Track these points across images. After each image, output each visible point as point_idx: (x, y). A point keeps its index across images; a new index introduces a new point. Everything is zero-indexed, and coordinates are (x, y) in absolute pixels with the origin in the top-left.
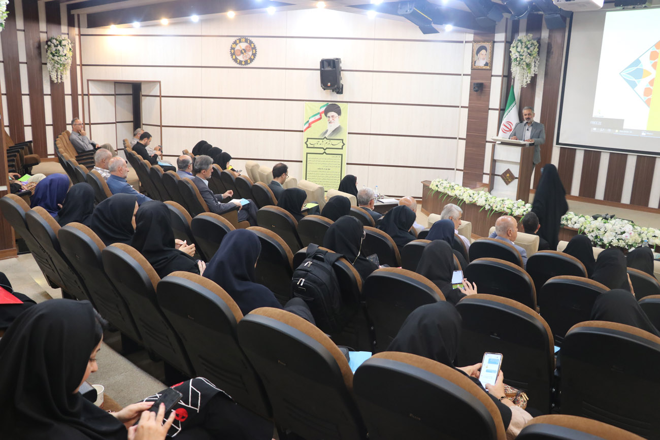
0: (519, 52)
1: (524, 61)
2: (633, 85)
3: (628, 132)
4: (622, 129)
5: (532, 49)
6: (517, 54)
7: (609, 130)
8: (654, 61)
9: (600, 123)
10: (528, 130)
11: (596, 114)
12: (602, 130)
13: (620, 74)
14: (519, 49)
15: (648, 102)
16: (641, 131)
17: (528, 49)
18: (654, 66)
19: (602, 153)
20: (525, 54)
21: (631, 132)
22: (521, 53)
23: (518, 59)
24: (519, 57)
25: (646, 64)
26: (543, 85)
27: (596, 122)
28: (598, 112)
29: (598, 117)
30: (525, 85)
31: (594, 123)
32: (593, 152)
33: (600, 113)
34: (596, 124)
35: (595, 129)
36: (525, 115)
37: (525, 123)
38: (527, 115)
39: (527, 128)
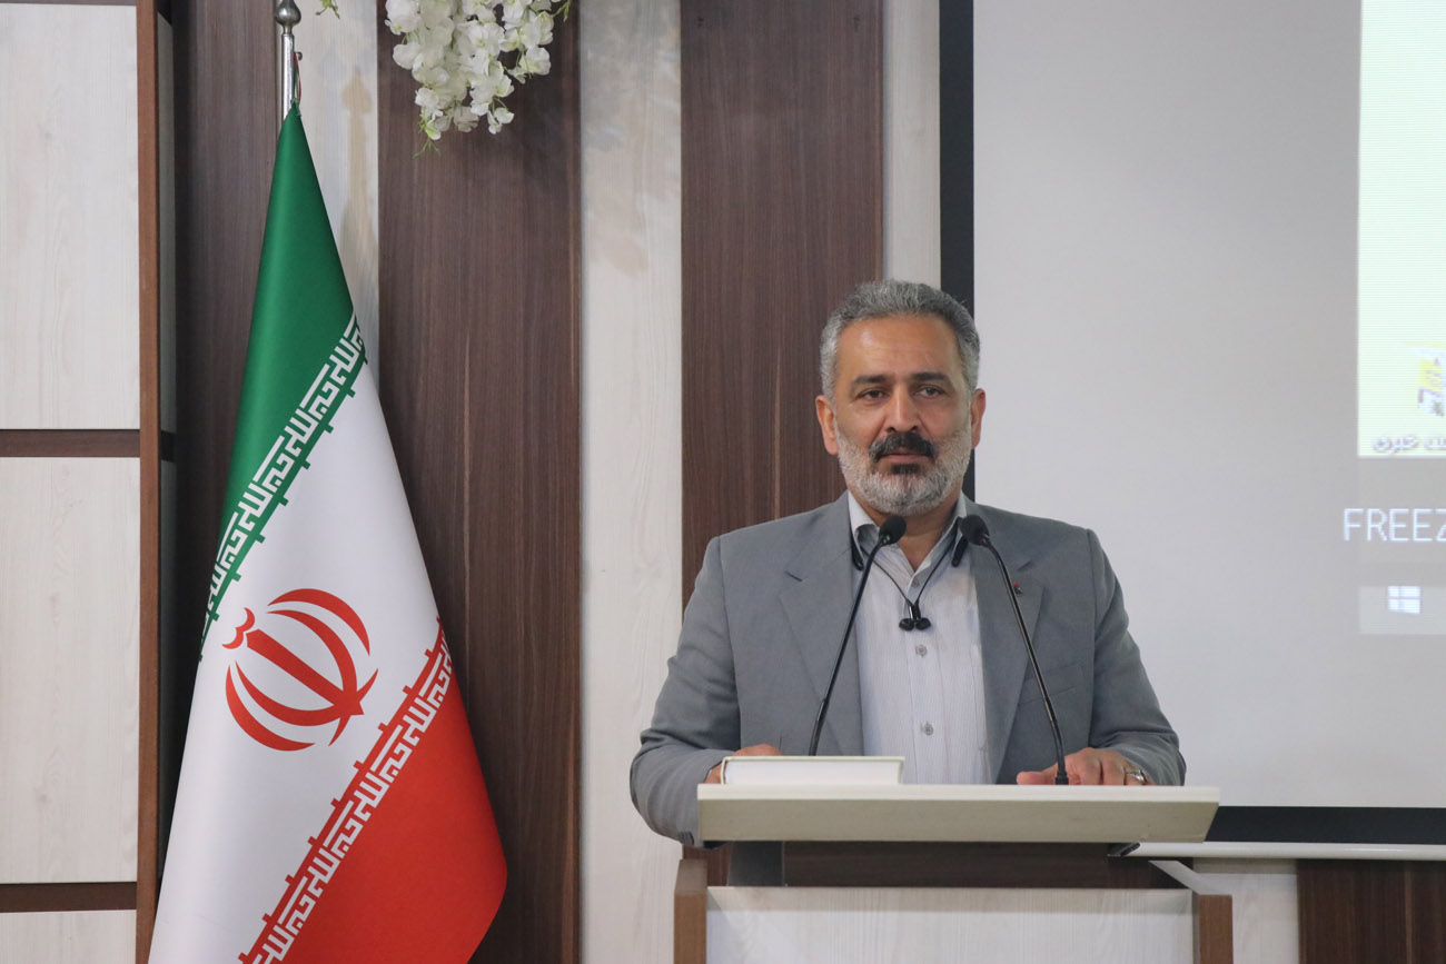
10: (916, 621)
11: (1388, 416)
26: (674, 106)
27: (1407, 519)
28: (1421, 400)
29: (1420, 452)
30: (497, 103)
31: (1386, 527)
32: (1408, 876)
33: (1438, 409)
34: (1407, 532)
35: (1414, 591)
36: (874, 394)
37: (861, 529)
38: (899, 392)
39: (908, 602)
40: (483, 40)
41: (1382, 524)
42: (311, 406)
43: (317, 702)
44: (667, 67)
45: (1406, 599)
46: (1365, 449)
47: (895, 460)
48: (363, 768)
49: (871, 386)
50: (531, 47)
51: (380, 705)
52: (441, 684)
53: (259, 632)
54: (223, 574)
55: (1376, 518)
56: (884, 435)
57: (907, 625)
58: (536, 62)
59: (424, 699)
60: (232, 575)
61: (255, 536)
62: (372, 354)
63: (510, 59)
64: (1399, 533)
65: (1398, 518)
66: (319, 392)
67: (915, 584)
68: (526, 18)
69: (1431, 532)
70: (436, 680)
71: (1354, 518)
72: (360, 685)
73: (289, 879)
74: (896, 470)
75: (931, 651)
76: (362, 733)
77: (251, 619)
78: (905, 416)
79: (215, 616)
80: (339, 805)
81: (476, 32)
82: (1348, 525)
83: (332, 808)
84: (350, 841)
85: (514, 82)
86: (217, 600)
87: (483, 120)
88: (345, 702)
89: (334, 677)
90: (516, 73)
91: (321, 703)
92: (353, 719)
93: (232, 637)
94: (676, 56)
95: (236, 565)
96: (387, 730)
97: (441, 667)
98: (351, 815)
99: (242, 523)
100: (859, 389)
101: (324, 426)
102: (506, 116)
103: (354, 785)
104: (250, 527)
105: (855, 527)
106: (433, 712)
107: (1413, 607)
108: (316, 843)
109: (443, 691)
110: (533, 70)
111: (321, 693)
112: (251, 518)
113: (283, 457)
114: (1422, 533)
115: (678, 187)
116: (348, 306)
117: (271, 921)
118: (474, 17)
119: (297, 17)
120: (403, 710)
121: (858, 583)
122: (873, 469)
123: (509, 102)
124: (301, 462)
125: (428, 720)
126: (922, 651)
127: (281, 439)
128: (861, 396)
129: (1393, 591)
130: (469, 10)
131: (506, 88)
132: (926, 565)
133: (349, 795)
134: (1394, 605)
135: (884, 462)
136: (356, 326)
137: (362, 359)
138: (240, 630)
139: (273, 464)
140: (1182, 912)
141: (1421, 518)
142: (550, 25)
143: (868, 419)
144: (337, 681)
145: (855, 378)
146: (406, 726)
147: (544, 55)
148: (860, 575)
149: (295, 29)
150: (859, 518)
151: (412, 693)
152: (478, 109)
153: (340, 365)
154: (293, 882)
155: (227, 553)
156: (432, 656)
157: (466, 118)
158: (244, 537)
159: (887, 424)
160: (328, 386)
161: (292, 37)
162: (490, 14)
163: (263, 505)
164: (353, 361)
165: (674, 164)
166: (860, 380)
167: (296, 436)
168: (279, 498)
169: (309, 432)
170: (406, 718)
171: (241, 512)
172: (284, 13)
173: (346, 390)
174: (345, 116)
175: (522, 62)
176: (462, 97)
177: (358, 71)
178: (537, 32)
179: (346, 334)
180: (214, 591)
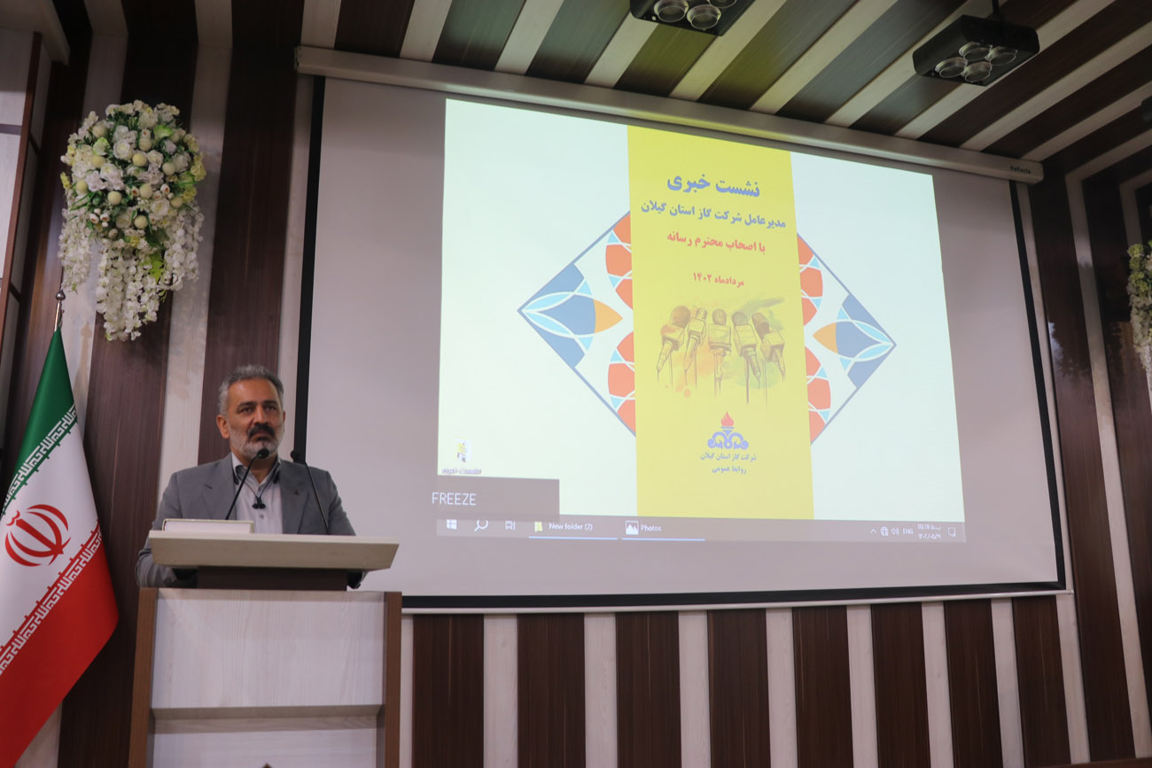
0: (124, 164)
1: (141, 213)
2: (571, 354)
3: (579, 527)
4: (556, 517)
5: (181, 160)
6: (111, 172)
7: (510, 525)
8: (621, 279)
9: (470, 499)
10: (259, 505)
11: (448, 462)
12: (480, 527)
13: (520, 311)
14: (123, 149)
15: (627, 416)
16: (621, 522)
17: (167, 157)
18: (625, 292)
19: (488, 624)
20: (151, 177)
21: (589, 527)
22: (131, 170)
23: (113, 197)
24: (119, 185)
25: (599, 285)
26: (204, 342)
27: (453, 497)
28: (458, 456)
29: (458, 474)
30: (135, 329)
31: (446, 499)
32: (450, 621)
33: (464, 460)
34: (453, 501)
35: (455, 521)
36: (247, 409)
37: (238, 467)
38: (259, 410)
39: (256, 497)
40: (132, 307)
41: (445, 498)
42: (52, 437)
43: (44, 548)
44: (202, 329)
45: (452, 524)
46: (440, 472)
47: (258, 435)
48: (62, 575)
49: (247, 406)
50: (149, 311)
51: (70, 551)
52: (97, 544)
53: (21, 520)
54: (9, 497)
55: (443, 496)
56: (253, 426)
57: (255, 506)
58: (151, 316)
59: (89, 549)
60: (13, 497)
61: (24, 483)
62: (81, 419)
63: (142, 315)
64: (450, 501)
65: (450, 496)
66: (56, 430)
67: (259, 489)
68: (149, 301)
69: (461, 501)
70: (94, 542)
71: (436, 496)
72: (63, 543)
73: (26, 617)
74: (259, 439)
75: (266, 518)
76: (62, 561)
77: (18, 515)
78: (263, 417)
79: (4, 513)
80: (50, 589)
81: (129, 304)
82: (433, 498)
83: (47, 590)
84: (55, 603)
85: (142, 322)
86: (6, 507)
87: (130, 334)
88: (56, 549)
89: (53, 539)
90: (144, 320)
91: (46, 549)
92: (59, 556)
93: (10, 521)
94: (206, 325)
95: (14, 494)
96: (73, 561)
97: (97, 538)
98: (55, 593)
99: (19, 478)
100: (241, 408)
101: (57, 443)
102: (138, 334)
103: (58, 581)
104: (22, 479)
105: (235, 466)
106: (92, 555)
107: (454, 527)
108: (39, 604)
109: (97, 547)
110: (149, 319)
111: (47, 545)
112: (23, 476)
113: (38, 454)
114: (458, 501)
115: (203, 370)
116: (72, 401)
117: (16, 633)
118: (130, 300)
119: (64, 298)
120: (80, 553)
121: (237, 489)
122: (248, 441)
123: (139, 329)
124: (46, 456)
125: (90, 558)
126: (262, 517)
127: (39, 447)
128: (242, 411)
129: (448, 521)
130: (128, 297)
131: (139, 324)
132: (264, 482)
133: (55, 585)
134: (448, 526)
135: (254, 437)
136: (74, 408)
137: (75, 421)
138: (13, 519)
139: (34, 456)
140: (379, 600)
141: (458, 497)
142: (158, 304)
143: (245, 420)
144: (53, 540)
145: (239, 404)
146: (81, 559)
147: (155, 314)
148: (238, 487)
149: (63, 302)
150: (236, 462)
151: (84, 547)
152: (127, 331)
153: (66, 422)
154: (27, 618)
155: (12, 489)
156: (93, 533)
157: (123, 336)
158: (19, 483)
159: (255, 421)
160: (60, 429)
161: (61, 305)
162: (135, 298)
163: (28, 472)
164: (71, 421)
165: (202, 362)
166: (242, 404)
167: (44, 446)
168: (35, 469)
169: (50, 445)
170: (81, 556)
171: (19, 474)
172: (59, 295)
173: (67, 431)
174: (81, 339)
175: (146, 316)
176: (122, 328)
177: (88, 323)
178: (153, 306)
179: (70, 411)
180: (6, 504)
